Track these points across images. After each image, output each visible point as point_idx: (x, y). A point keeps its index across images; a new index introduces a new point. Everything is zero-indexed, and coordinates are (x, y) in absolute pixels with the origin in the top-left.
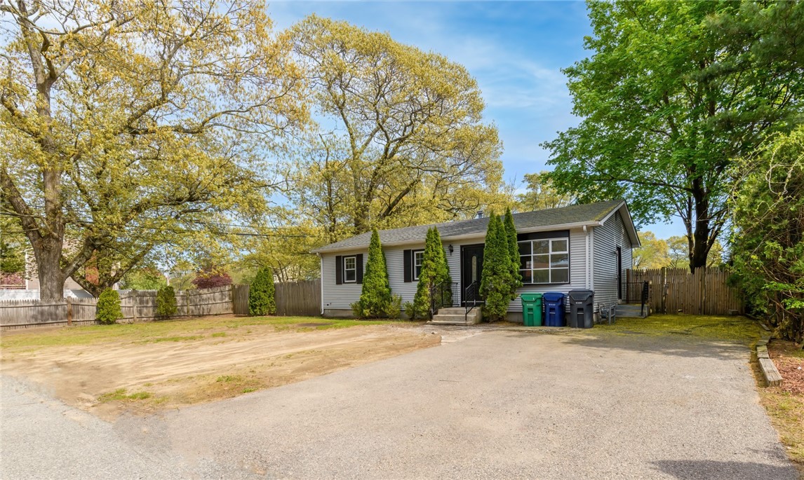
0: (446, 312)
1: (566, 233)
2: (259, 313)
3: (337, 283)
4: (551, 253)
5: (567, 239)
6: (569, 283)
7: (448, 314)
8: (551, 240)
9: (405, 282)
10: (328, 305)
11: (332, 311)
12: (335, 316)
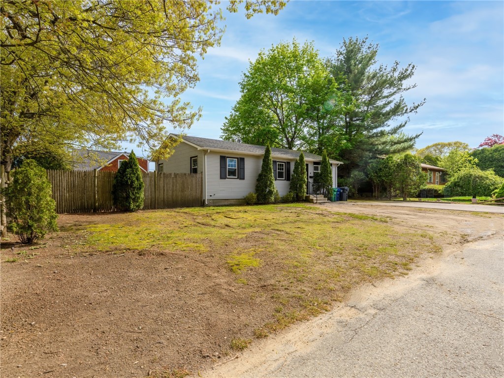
3: (221, 178)
10: (211, 196)
11: (215, 201)
12: (217, 204)
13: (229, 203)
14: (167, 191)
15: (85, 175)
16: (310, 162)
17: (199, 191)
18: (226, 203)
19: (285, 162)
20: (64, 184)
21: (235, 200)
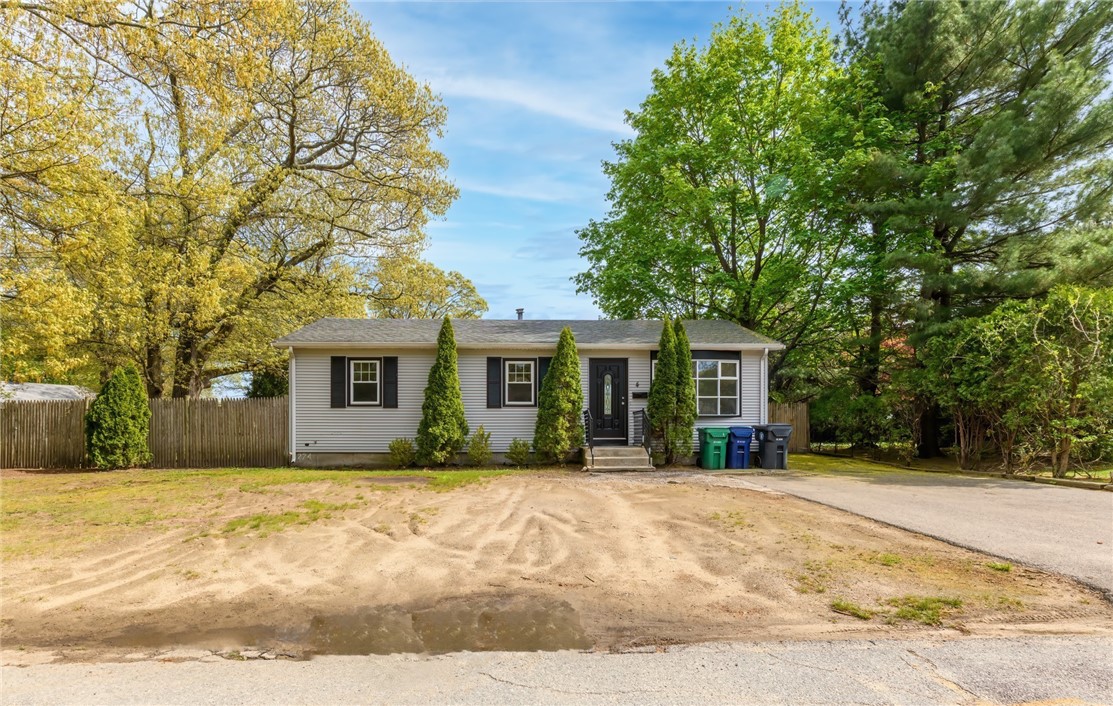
0: (600, 453)
1: (736, 354)
2: (121, 463)
4: (720, 377)
5: (737, 362)
6: (740, 416)
7: (602, 455)
8: (720, 362)
9: (489, 406)
10: (307, 445)
11: (318, 456)
12: (325, 464)
13: (356, 461)
14: (210, 433)
15: (72, 407)
16: (638, 352)
17: (278, 434)
18: (348, 461)
19: (535, 360)
20: (43, 423)
21: (373, 456)
